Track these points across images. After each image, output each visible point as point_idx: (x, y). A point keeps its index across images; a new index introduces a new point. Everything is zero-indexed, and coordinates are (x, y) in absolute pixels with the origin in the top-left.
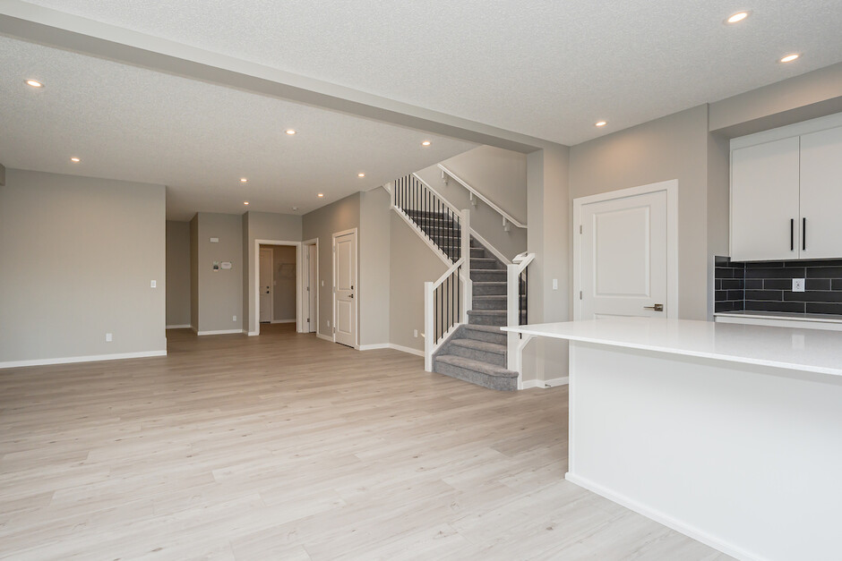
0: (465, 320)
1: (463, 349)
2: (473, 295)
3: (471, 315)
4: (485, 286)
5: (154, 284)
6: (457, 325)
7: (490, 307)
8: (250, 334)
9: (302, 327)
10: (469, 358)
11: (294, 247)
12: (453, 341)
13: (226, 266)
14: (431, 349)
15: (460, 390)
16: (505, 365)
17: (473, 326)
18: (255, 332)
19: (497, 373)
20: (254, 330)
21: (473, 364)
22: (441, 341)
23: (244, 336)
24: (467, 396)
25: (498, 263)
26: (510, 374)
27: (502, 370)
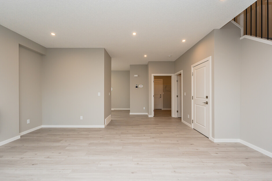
5: (99, 94)
8: (149, 116)
9: (174, 115)
11: (170, 77)
13: (141, 86)
18: (152, 115)
20: (151, 115)
23: (146, 116)
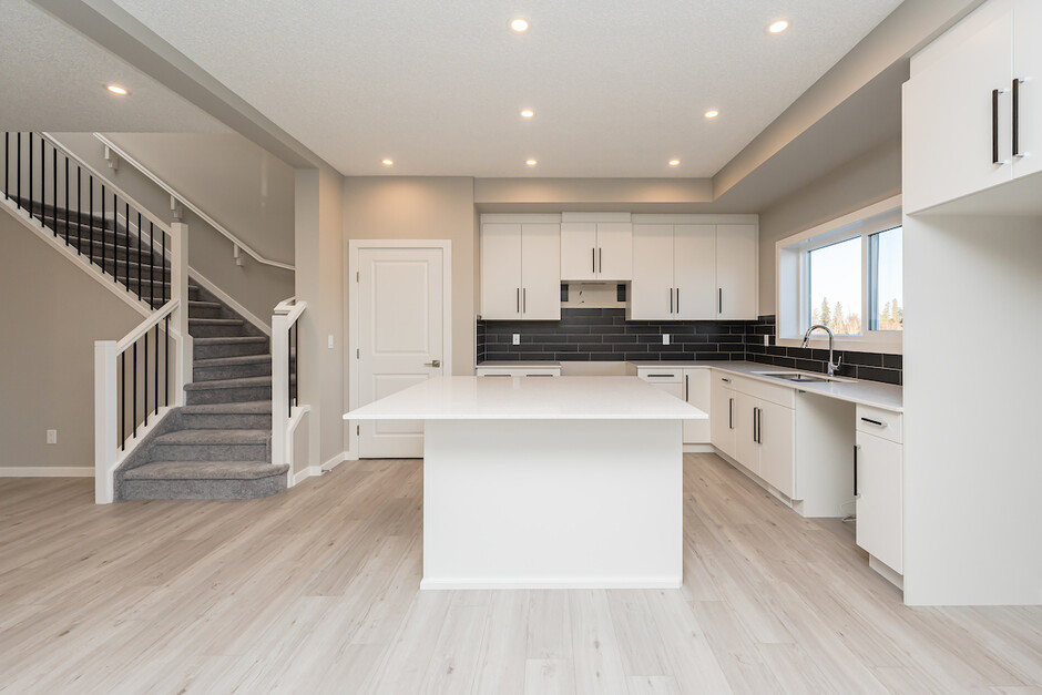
0: (179, 399)
1: (182, 448)
2: (195, 359)
3: (191, 392)
4: (213, 344)
6: (164, 411)
7: (225, 375)
10: (197, 460)
12: (159, 439)
14: (109, 460)
15: (193, 520)
16: (267, 458)
17: (199, 409)
19: (257, 474)
21: (211, 469)
22: (132, 444)
24: (212, 526)
25: (224, 309)
26: (278, 469)
27: (264, 467)
